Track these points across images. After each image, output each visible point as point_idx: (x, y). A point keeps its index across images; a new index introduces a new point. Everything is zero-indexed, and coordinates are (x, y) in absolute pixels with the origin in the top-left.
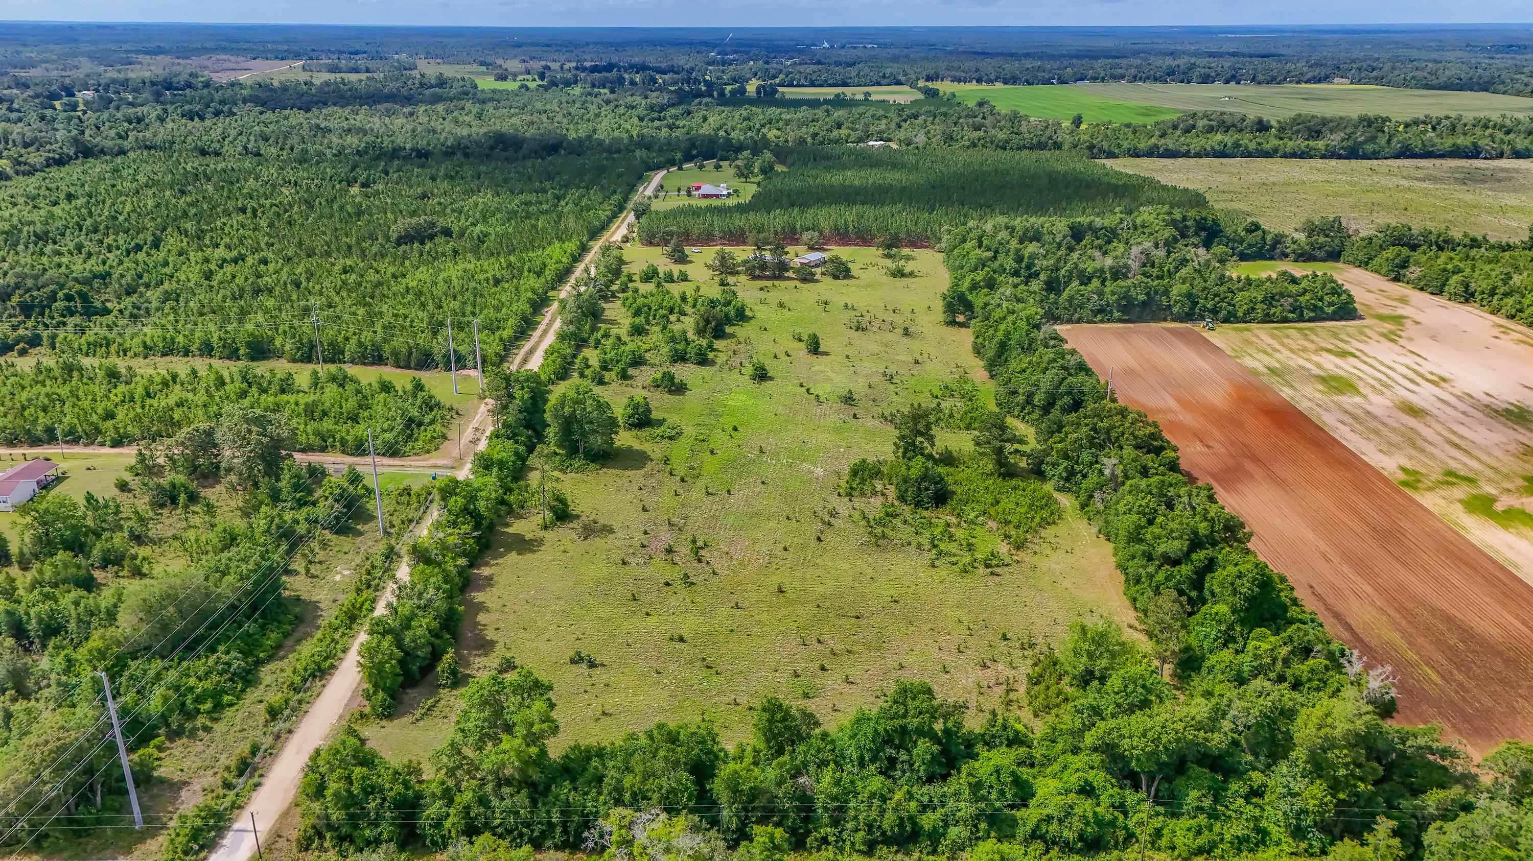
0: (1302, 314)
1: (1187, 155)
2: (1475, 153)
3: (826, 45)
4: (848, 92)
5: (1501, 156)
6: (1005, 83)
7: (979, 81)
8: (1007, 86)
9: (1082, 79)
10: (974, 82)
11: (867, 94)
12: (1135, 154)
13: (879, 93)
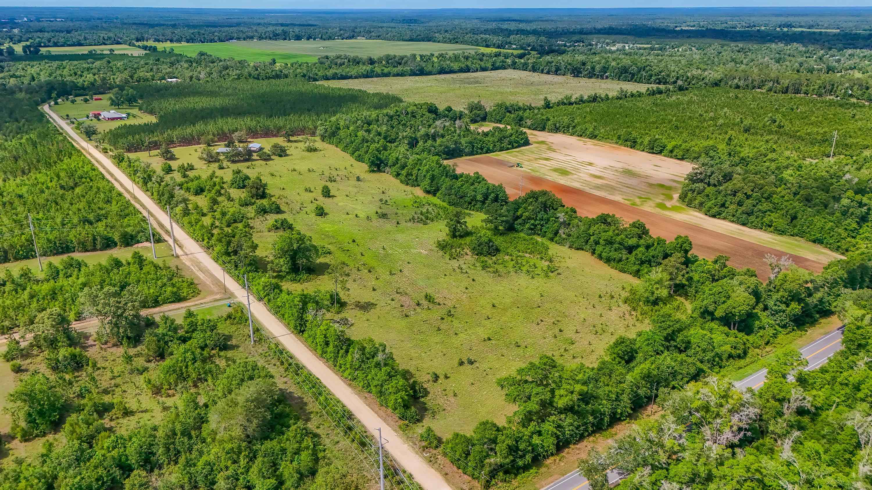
0: (513, 146)
1: (351, 77)
2: (467, 70)
3: (25, 19)
4: (98, 49)
5: (477, 71)
6: (188, 42)
7: (171, 41)
8: (189, 44)
9: (232, 39)
10: (169, 42)
11: (112, 50)
12: (327, 78)
13: (120, 49)
